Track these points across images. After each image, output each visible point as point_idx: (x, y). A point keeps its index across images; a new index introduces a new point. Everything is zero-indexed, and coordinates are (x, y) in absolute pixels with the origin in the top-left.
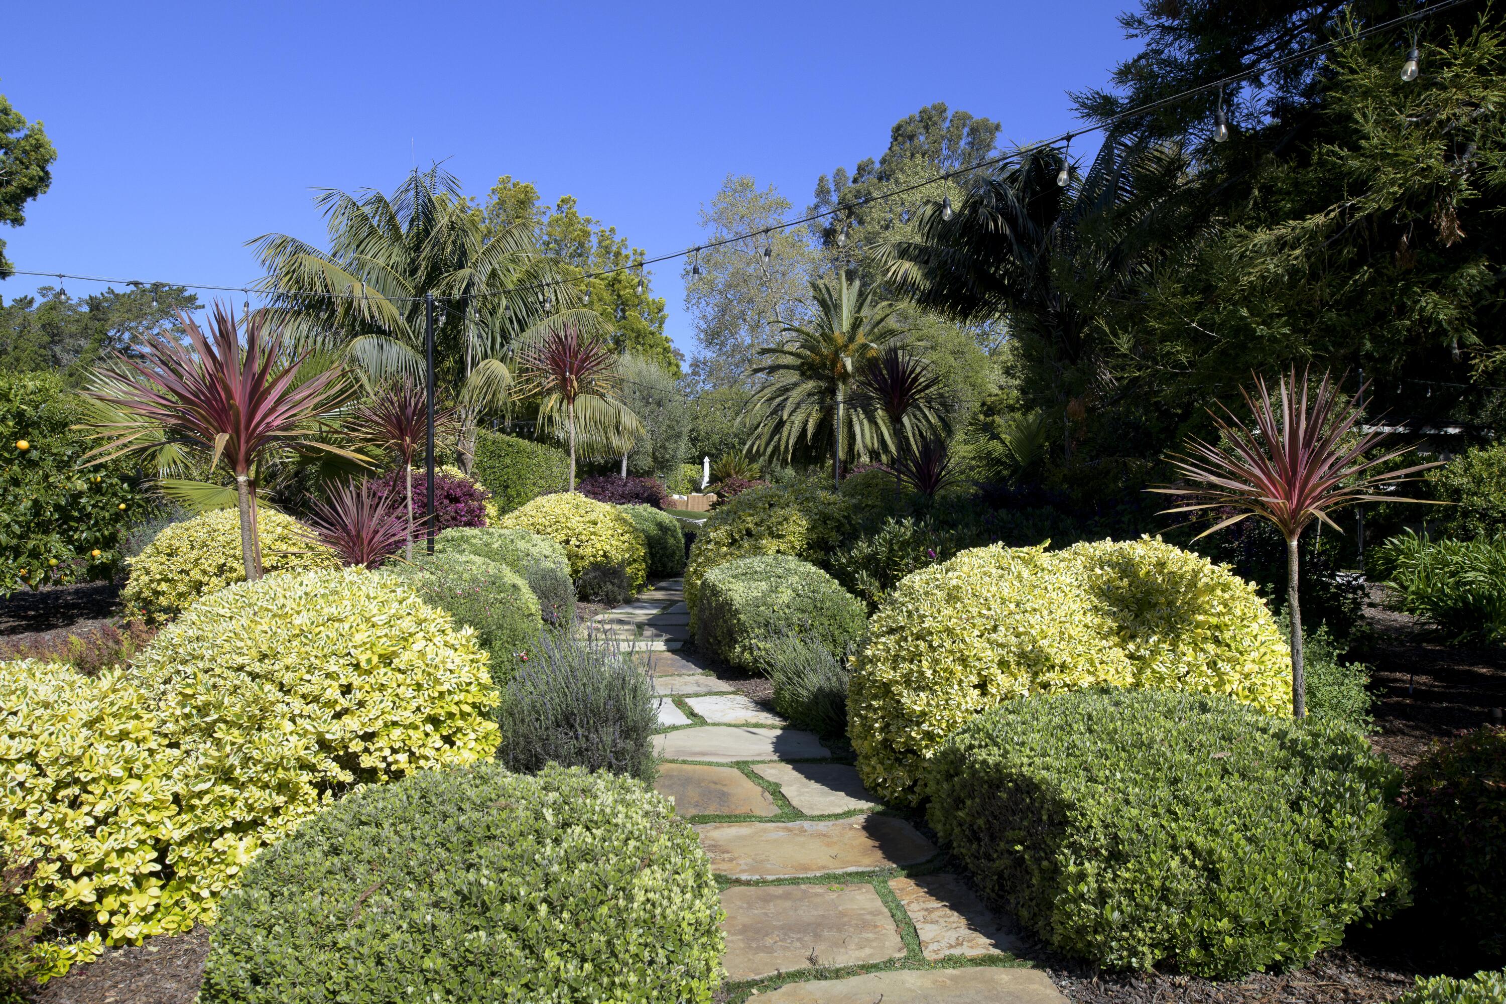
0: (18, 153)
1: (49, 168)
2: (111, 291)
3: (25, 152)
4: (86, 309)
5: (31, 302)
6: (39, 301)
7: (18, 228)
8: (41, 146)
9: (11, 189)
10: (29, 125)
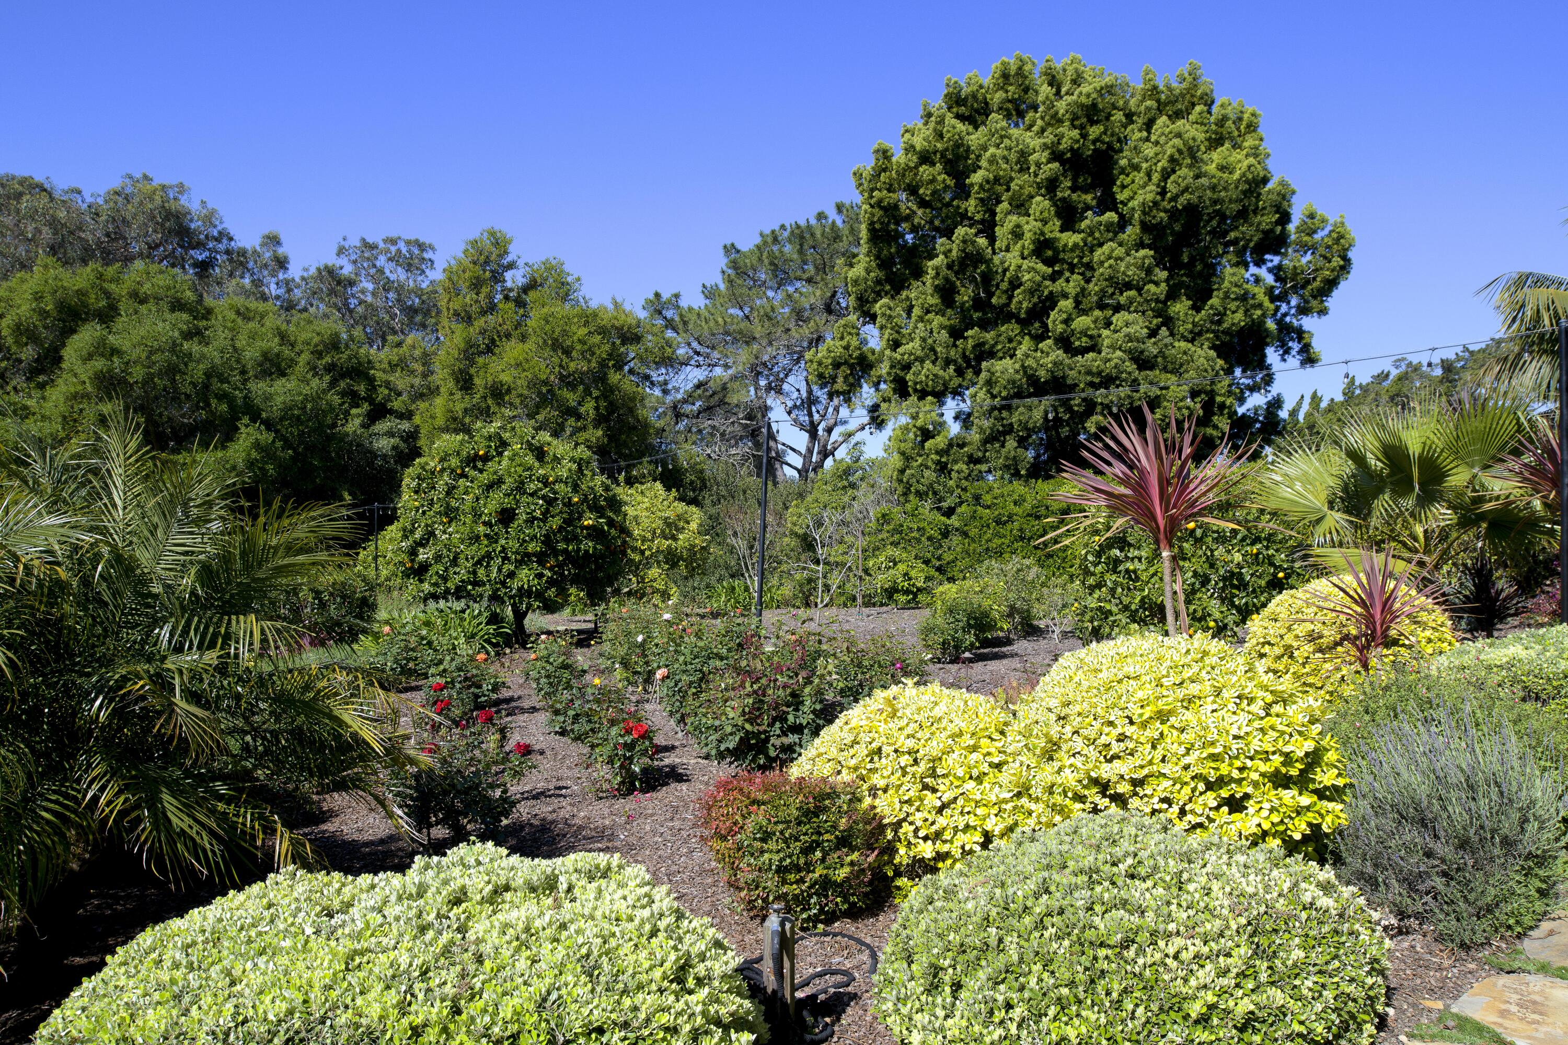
0: (1322, 250)
1: (1350, 254)
2: (1466, 349)
3: (1328, 247)
4: (1438, 372)
5: (1387, 375)
6: (1394, 373)
7: (1324, 318)
8: (1342, 237)
9: (1316, 284)
10: (1331, 221)
